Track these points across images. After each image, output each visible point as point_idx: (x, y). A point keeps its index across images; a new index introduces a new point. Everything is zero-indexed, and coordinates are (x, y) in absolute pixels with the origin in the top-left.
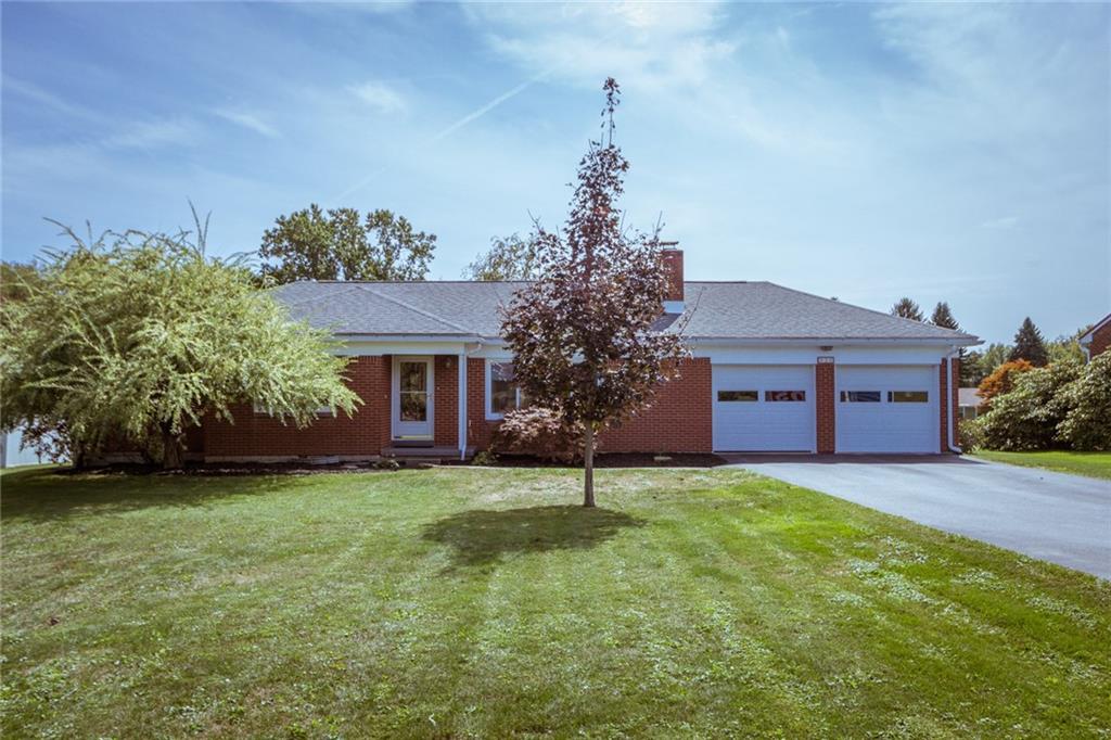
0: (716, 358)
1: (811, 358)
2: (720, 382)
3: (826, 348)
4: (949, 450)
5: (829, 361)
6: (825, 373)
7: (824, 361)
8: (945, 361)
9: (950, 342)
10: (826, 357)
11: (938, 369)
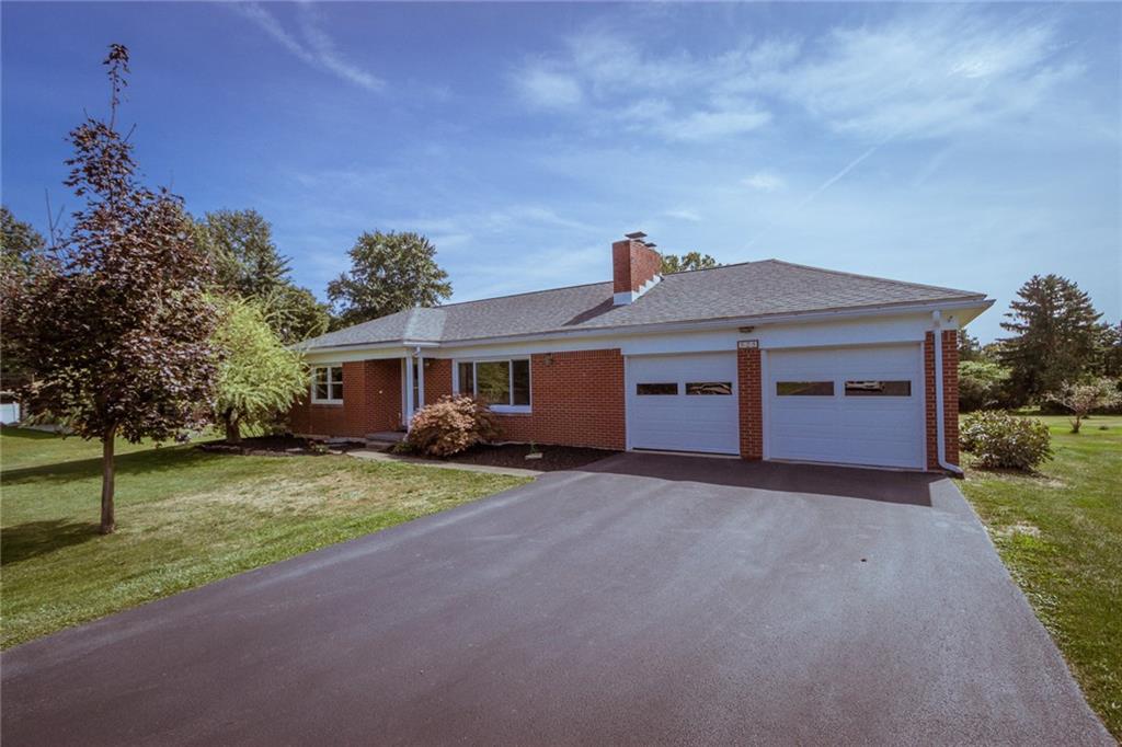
0: (628, 348)
1: (729, 342)
2: (634, 375)
3: (748, 329)
4: (940, 468)
5: (751, 345)
6: (749, 361)
7: (745, 345)
8: (930, 335)
9: (929, 307)
10: (748, 341)
11: (923, 346)
